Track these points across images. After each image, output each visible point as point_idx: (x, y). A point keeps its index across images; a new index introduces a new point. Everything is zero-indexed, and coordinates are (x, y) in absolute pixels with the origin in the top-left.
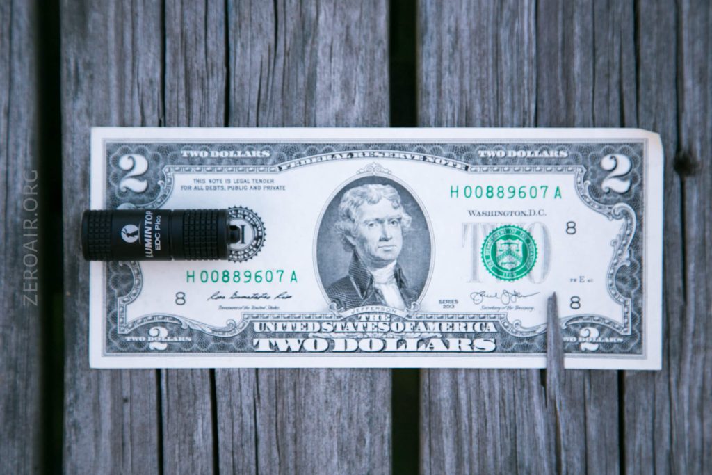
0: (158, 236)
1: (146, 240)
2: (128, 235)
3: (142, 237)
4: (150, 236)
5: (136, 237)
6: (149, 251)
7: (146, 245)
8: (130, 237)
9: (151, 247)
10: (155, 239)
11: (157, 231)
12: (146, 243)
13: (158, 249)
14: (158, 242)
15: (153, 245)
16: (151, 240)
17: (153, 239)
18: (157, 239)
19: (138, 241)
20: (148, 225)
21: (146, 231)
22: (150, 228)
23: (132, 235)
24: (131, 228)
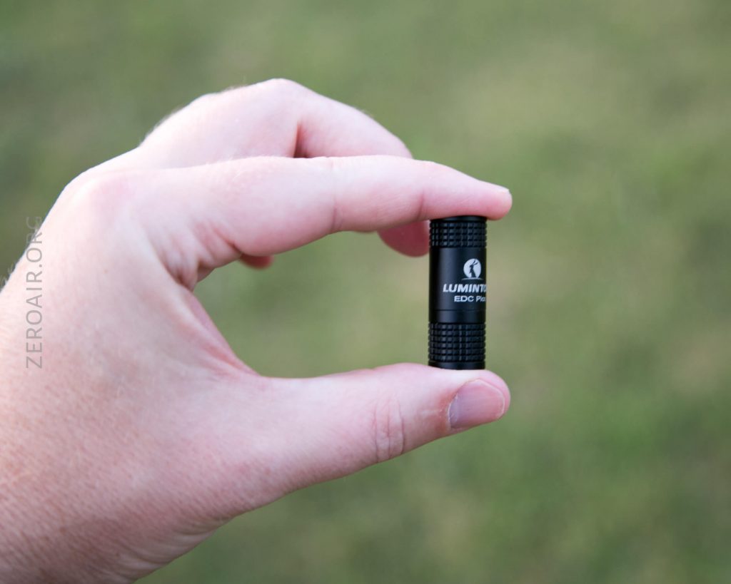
0: (471, 299)
1: (467, 286)
2: (472, 266)
3: (469, 282)
4: (470, 291)
5: (469, 275)
6: (453, 289)
7: (461, 286)
8: (469, 269)
9: (459, 291)
10: (468, 296)
11: (475, 298)
12: (464, 286)
13: (456, 299)
14: (464, 299)
15: (461, 294)
16: (466, 291)
17: (468, 294)
18: (467, 299)
19: (466, 277)
20: (480, 288)
21: (475, 286)
22: (477, 291)
23: (472, 271)
24: (478, 270)
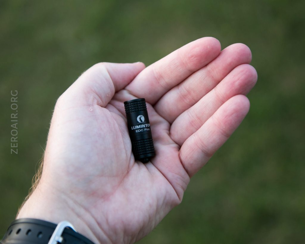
1: (139, 126)
3: (140, 124)
4: (141, 127)
5: (140, 122)
6: (135, 128)
7: (137, 126)
11: (144, 130)
13: (137, 131)
14: (139, 131)
15: (138, 129)
18: (141, 130)
20: (145, 125)
21: (143, 125)
22: (144, 127)
23: (140, 120)
24: (143, 119)
